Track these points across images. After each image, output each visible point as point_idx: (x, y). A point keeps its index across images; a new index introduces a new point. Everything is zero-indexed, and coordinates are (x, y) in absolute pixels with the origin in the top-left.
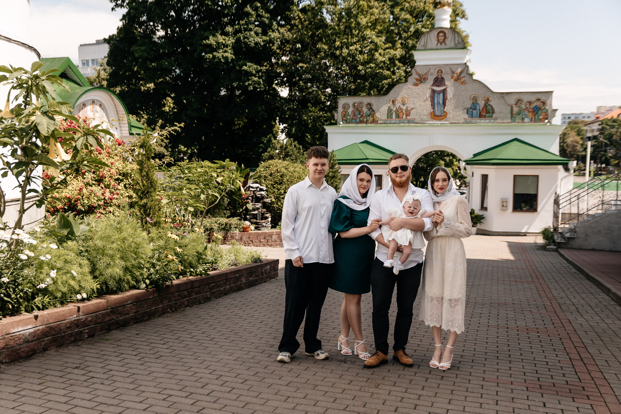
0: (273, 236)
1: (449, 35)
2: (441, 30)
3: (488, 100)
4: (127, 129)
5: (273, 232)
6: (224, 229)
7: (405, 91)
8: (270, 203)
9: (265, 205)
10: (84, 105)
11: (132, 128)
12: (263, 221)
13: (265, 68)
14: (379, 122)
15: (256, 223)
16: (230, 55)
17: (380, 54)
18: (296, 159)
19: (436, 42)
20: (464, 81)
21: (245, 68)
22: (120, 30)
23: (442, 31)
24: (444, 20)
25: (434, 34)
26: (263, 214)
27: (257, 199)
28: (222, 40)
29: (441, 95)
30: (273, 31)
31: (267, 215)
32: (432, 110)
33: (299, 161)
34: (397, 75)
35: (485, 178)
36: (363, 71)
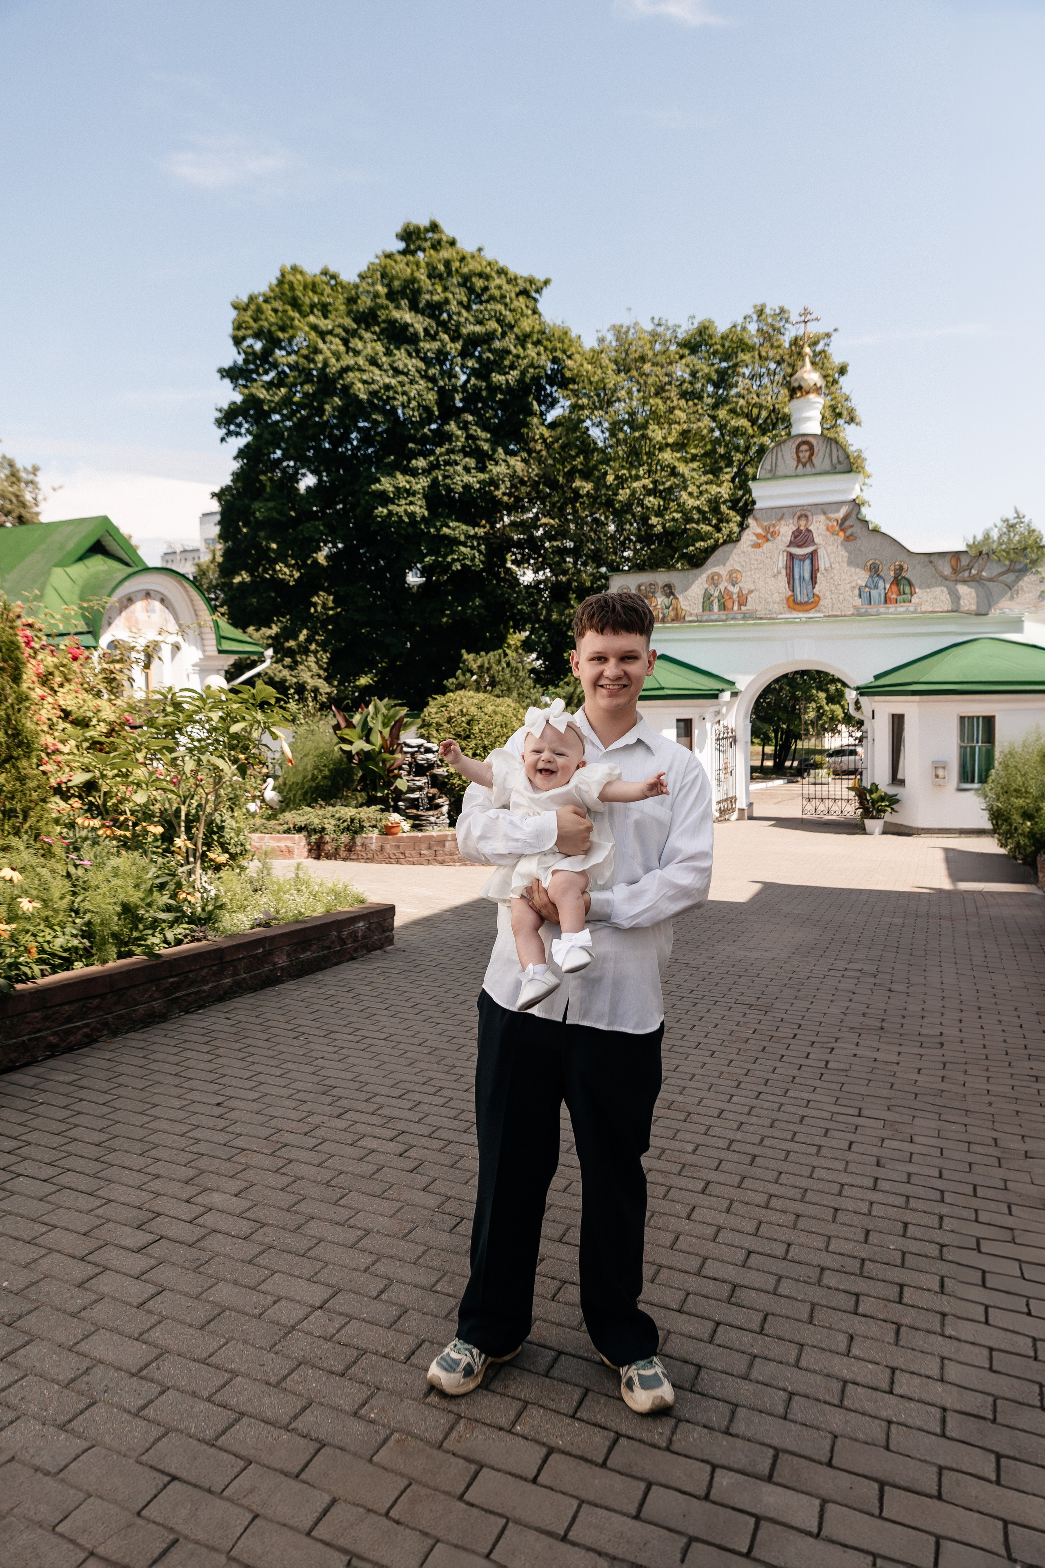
0: (447, 844)
1: (820, 448)
2: (804, 439)
3: (901, 568)
4: (214, 642)
5: (446, 836)
6: (348, 829)
7: (735, 557)
8: (447, 777)
9: (436, 781)
10: (130, 600)
11: (223, 641)
12: (431, 813)
13: (482, 530)
14: (687, 618)
15: (416, 817)
16: (419, 509)
17: (690, 494)
18: (509, 689)
19: (795, 463)
20: (852, 535)
21: (445, 530)
22: (238, 477)
23: (806, 442)
24: (808, 419)
25: (789, 449)
26: (431, 799)
27: (420, 770)
28: (404, 483)
29: (807, 563)
30: (497, 463)
31: (440, 801)
32: (790, 593)
33: (515, 694)
34: (725, 531)
35: (898, 722)
36: (659, 527)
